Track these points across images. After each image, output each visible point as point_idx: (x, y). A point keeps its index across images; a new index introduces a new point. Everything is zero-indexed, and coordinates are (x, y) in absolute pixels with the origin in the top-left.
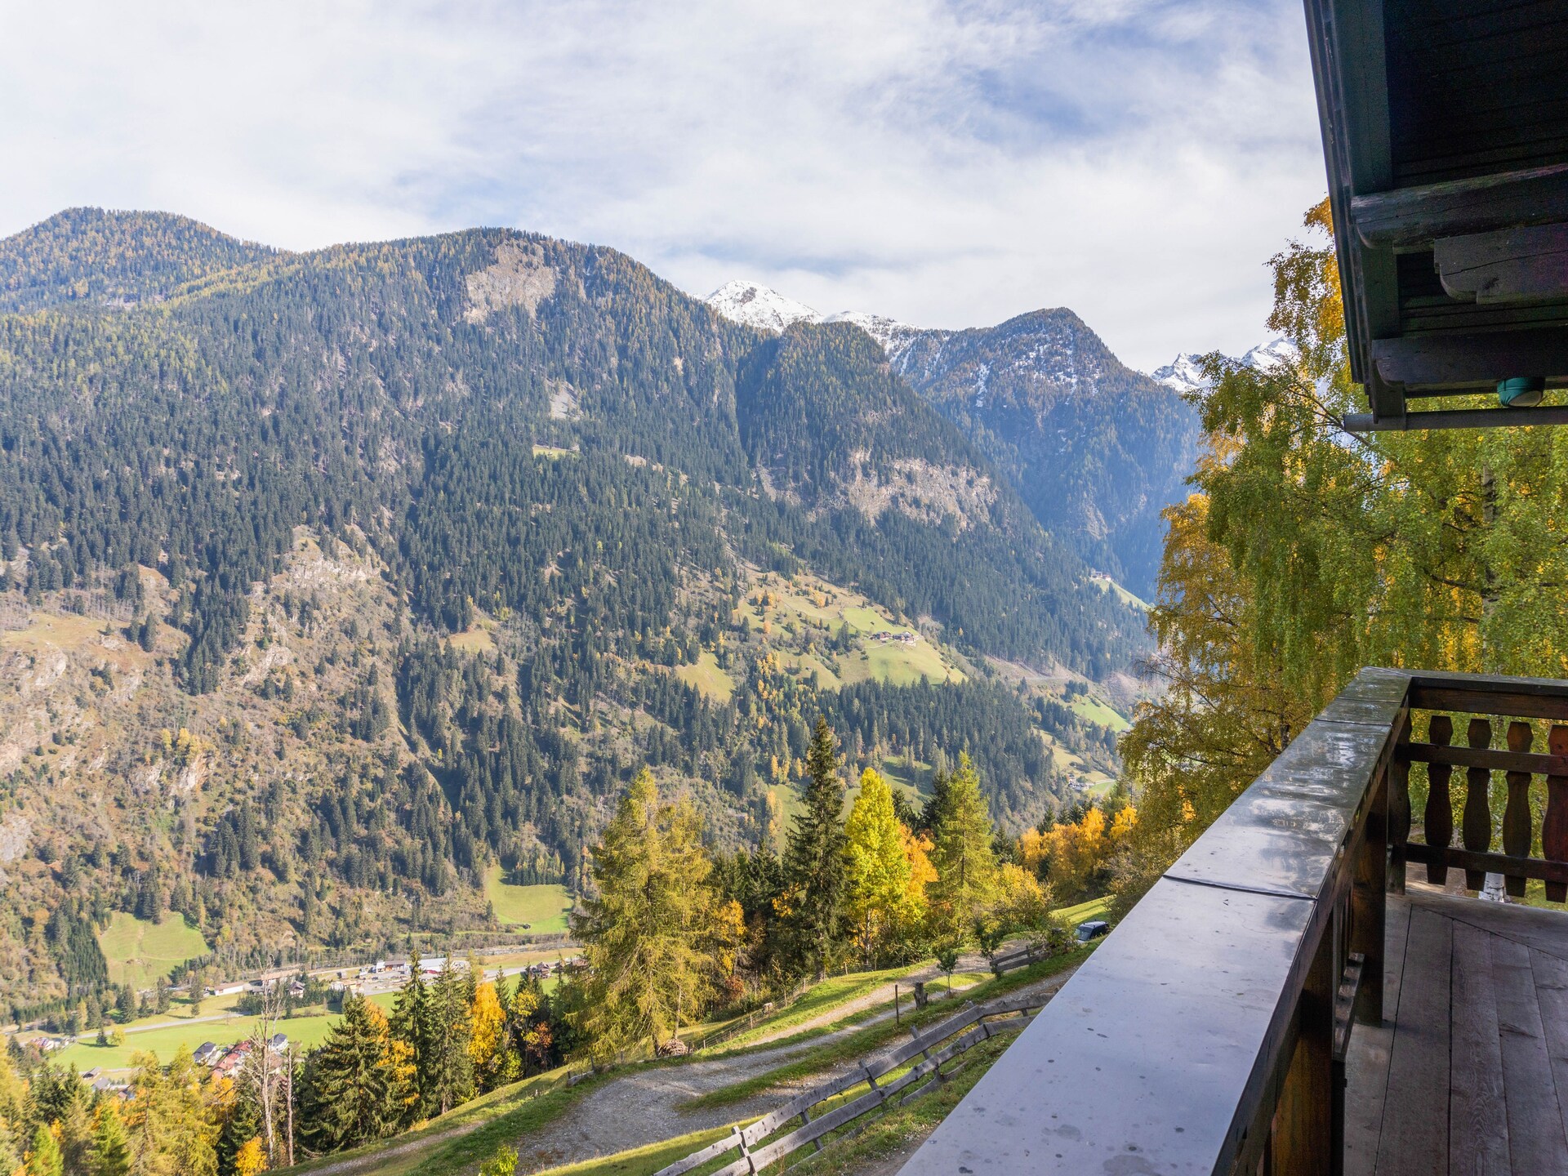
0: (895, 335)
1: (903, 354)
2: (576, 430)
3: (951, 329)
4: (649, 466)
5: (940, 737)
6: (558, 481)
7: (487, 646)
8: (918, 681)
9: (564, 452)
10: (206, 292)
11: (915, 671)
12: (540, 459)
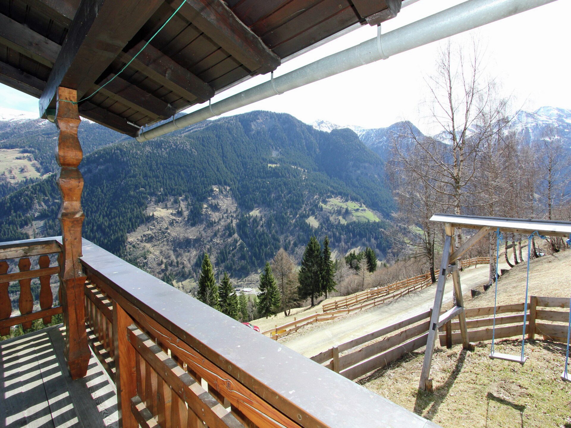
0: (360, 131)
1: (363, 136)
2: (279, 159)
3: (376, 128)
4: (297, 168)
5: (373, 235)
6: (275, 173)
7: (259, 215)
8: (367, 221)
9: (276, 165)
10: (192, 131)
11: (366, 218)
12: (270, 167)
